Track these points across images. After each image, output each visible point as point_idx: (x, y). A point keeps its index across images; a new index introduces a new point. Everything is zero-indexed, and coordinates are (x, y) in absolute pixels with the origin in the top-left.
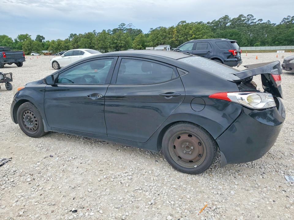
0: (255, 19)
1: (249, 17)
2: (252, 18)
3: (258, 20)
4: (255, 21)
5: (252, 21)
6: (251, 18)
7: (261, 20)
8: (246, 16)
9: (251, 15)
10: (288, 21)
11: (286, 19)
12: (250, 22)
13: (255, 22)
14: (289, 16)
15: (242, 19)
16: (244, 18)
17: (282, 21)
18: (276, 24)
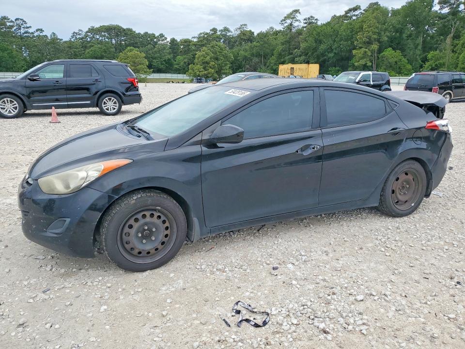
0: (30, 27)
1: (18, 22)
2: (25, 25)
3: (37, 30)
4: (31, 30)
5: (26, 30)
6: (22, 24)
7: (41, 31)
8: (14, 20)
9: (21, 20)
10: (81, 37)
11: (76, 33)
12: (22, 31)
13: (32, 33)
14: (80, 30)
15: (8, 24)
16: (11, 24)
17: (72, 37)
18: (62, 40)
